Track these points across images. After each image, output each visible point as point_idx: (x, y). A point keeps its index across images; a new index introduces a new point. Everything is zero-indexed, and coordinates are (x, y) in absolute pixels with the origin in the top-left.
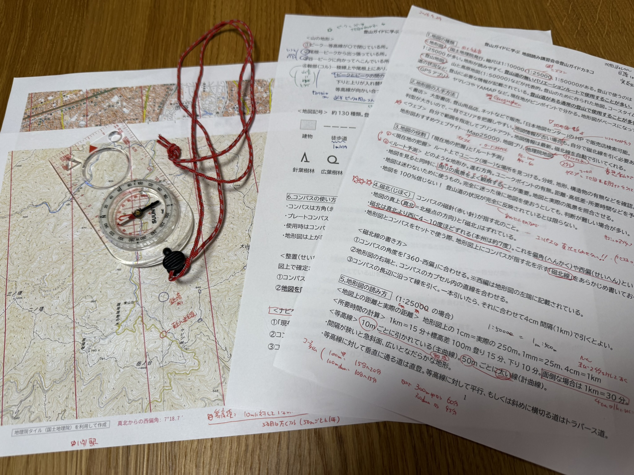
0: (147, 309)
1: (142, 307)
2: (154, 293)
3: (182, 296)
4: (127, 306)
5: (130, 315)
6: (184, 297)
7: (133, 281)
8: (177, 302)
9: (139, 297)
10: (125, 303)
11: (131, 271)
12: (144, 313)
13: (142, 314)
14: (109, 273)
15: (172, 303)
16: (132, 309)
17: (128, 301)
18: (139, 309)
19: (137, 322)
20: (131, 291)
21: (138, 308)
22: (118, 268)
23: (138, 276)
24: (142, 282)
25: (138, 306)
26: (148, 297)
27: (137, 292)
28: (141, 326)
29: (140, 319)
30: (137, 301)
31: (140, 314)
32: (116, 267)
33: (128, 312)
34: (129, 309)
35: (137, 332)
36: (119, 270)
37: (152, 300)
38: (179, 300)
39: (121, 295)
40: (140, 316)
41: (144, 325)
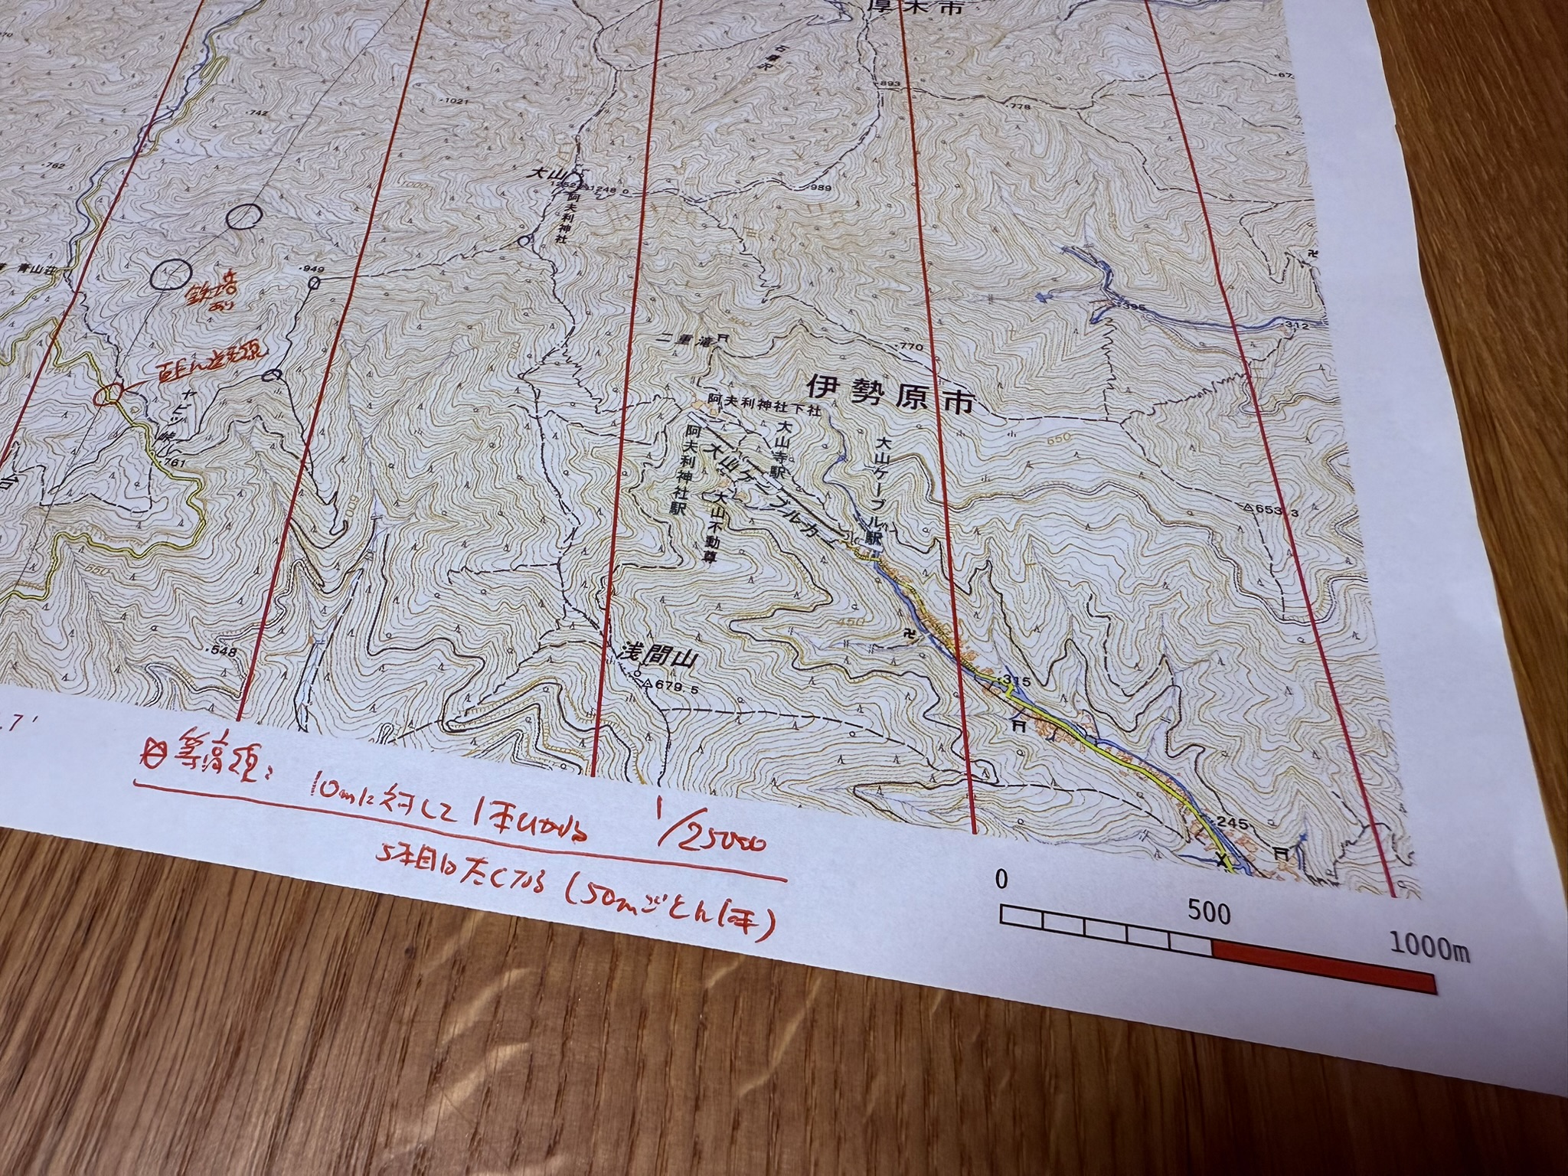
0: (90, 302)
1: (76, 293)
2: (142, 256)
3: (241, 287)
4: (27, 277)
5: (21, 309)
6: (247, 290)
7: (88, 208)
8: (211, 301)
9: (83, 259)
10: (24, 268)
11: (96, 179)
12: (78, 310)
13: (66, 314)
14: (16, 169)
15: (194, 301)
16: (38, 290)
17: (35, 263)
18: (64, 295)
19: (35, 335)
20: (62, 234)
21: (62, 293)
22: (53, 161)
23: (113, 197)
24: (117, 213)
25: (65, 285)
26: (115, 265)
27: (84, 243)
28: (42, 351)
29: (51, 327)
30: (68, 270)
31: (58, 314)
32: (50, 156)
33: (18, 299)
34: (28, 289)
35: (14, 366)
36: (55, 166)
37: (124, 276)
38: (224, 297)
39: (21, 240)
40: (54, 319)
41: (54, 351)
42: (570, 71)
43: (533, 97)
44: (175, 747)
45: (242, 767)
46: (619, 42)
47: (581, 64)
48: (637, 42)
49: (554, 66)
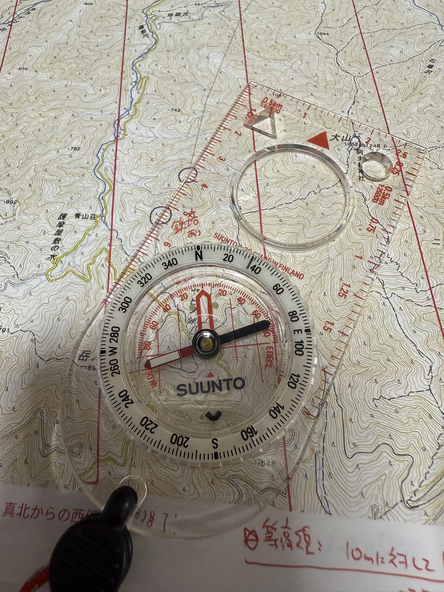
0: (121, 236)
1: (111, 230)
2: (141, 205)
3: (201, 220)
4: (81, 222)
5: (84, 243)
6: (205, 222)
7: (101, 175)
8: (187, 230)
9: (109, 208)
10: (78, 215)
11: (100, 155)
12: (116, 243)
13: (110, 245)
14: (55, 152)
15: (177, 231)
16: (89, 230)
17: (83, 212)
18: (105, 232)
19: (98, 259)
20: (93, 194)
21: (102, 230)
22: (74, 145)
23: (113, 167)
24: (118, 178)
25: (103, 226)
26: (128, 211)
27: (106, 198)
28: (105, 270)
29: (104, 255)
30: (102, 216)
31: (106, 244)
32: (71, 143)
33: (80, 236)
34: (83, 229)
35: (92, 281)
36: (75, 149)
37: (135, 218)
38: (193, 227)
39: (71, 198)
40: (105, 249)
41: (112, 270)
42: (330, 78)
43: (316, 94)
44: (262, 534)
45: (303, 544)
46: (349, 59)
47: (334, 73)
48: (358, 59)
49: (320, 75)
